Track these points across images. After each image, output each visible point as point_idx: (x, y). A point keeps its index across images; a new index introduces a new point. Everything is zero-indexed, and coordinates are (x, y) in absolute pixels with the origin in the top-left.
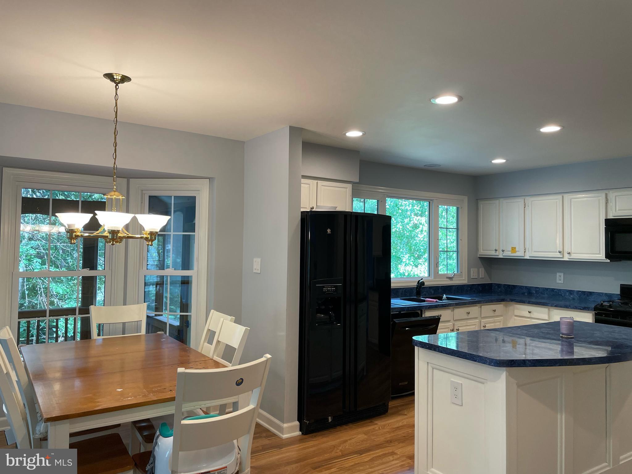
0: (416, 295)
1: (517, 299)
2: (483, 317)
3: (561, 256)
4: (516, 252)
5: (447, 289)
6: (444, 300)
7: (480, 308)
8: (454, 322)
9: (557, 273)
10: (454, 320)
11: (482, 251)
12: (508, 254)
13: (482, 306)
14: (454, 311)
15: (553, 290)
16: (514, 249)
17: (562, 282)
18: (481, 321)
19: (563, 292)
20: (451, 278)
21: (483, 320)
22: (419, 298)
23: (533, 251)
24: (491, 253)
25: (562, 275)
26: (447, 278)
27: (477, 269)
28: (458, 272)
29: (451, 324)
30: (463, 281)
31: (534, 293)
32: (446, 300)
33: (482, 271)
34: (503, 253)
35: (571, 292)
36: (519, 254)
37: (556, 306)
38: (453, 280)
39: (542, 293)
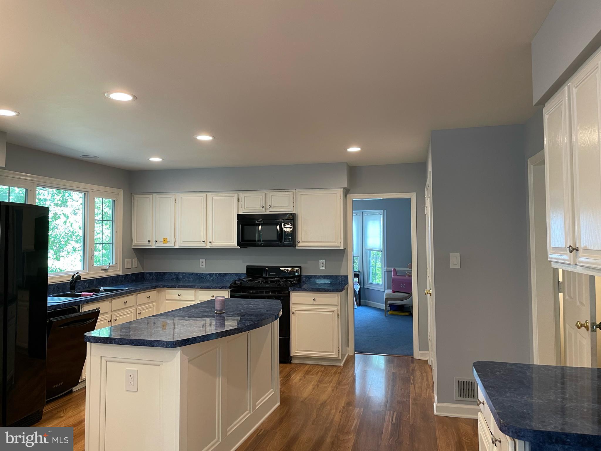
0: (71, 290)
1: (168, 285)
2: (139, 305)
3: (205, 245)
4: (168, 242)
5: (103, 281)
6: (101, 292)
7: (136, 297)
8: (111, 313)
9: (200, 259)
10: (112, 311)
11: (136, 243)
12: (161, 244)
13: (138, 295)
14: (112, 302)
15: (197, 274)
16: (165, 240)
17: (204, 266)
18: (137, 309)
19: (205, 275)
20: (106, 270)
21: (138, 308)
22: (74, 293)
23: (182, 242)
24: (145, 244)
25: (204, 260)
26: (102, 270)
27: (131, 260)
28: (113, 263)
29: (109, 315)
30: (118, 271)
31: (181, 278)
32: (103, 292)
33: (135, 260)
34: (156, 244)
35: (211, 275)
36: (170, 244)
37: (201, 288)
38: (108, 272)
39: (188, 278)
